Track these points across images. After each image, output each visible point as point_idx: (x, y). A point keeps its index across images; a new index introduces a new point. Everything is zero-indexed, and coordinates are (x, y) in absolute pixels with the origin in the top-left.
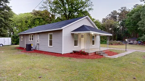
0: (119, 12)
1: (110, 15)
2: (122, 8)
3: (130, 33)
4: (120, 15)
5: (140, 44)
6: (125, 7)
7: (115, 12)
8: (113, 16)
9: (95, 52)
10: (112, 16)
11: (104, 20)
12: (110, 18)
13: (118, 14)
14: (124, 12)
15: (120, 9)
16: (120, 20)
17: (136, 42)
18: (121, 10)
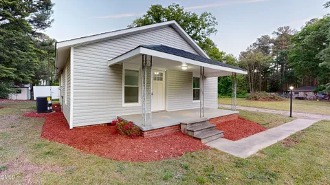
0: (275, 37)
1: (255, 44)
2: (280, 29)
3: (299, 77)
4: (275, 42)
5: (322, 99)
6: (286, 26)
7: (266, 38)
8: (263, 46)
9: (179, 125)
10: (259, 47)
11: (244, 54)
12: (255, 51)
13: (272, 41)
14: (284, 38)
15: (277, 31)
16: (275, 52)
17: (311, 94)
18: (278, 33)
